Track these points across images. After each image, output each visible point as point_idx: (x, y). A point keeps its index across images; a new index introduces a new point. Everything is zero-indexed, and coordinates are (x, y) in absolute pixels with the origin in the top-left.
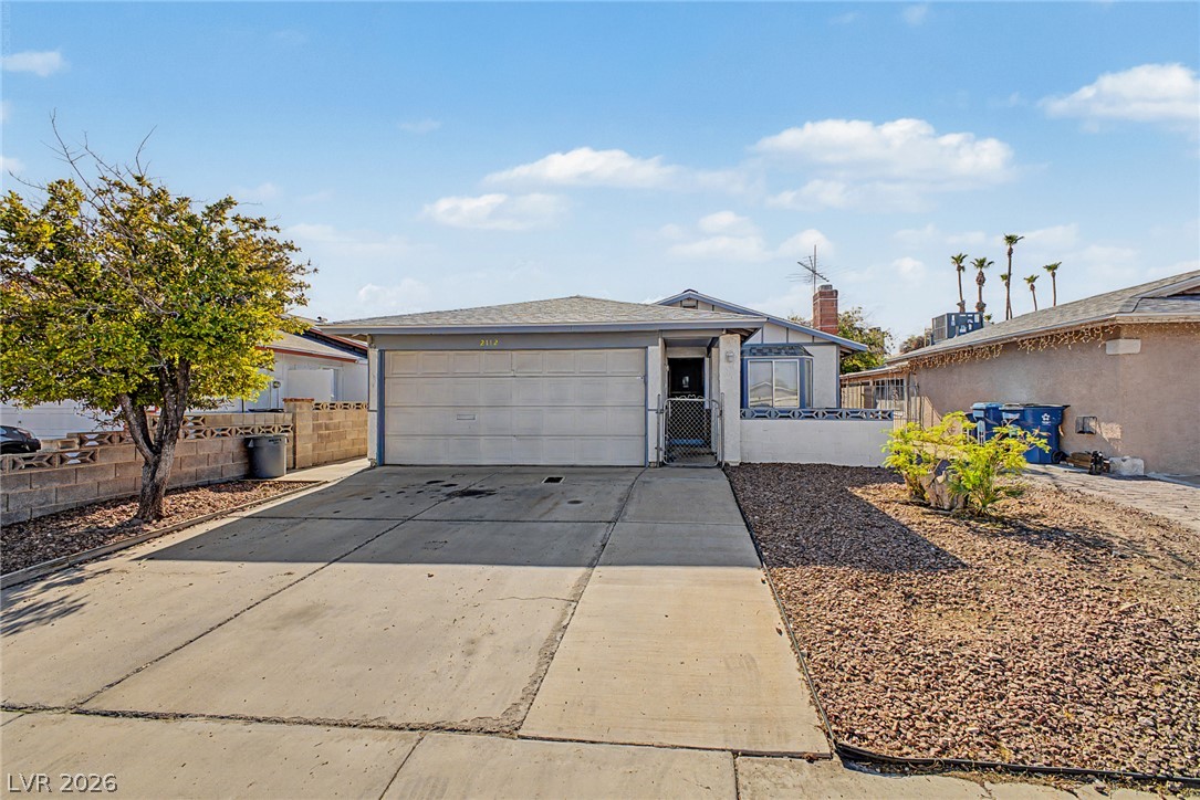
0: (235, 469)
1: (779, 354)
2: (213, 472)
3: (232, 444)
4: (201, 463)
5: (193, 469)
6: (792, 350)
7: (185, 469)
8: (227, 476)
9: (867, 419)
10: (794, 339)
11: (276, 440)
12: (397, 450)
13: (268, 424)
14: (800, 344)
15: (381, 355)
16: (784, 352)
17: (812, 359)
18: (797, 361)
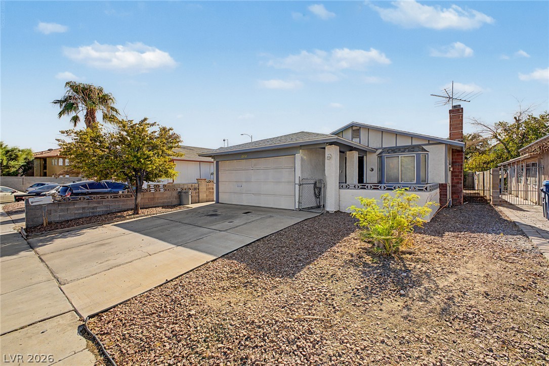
0: (175, 202)
1: (404, 151)
2: (168, 202)
3: (175, 194)
4: (164, 199)
5: (162, 201)
6: (411, 149)
7: (159, 201)
8: (174, 204)
9: (410, 191)
10: (415, 143)
11: (187, 193)
12: (223, 198)
13: (189, 187)
14: (420, 145)
15: (217, 163)
16: (407, 150)
17: (428, 154)
18: (415, 155)
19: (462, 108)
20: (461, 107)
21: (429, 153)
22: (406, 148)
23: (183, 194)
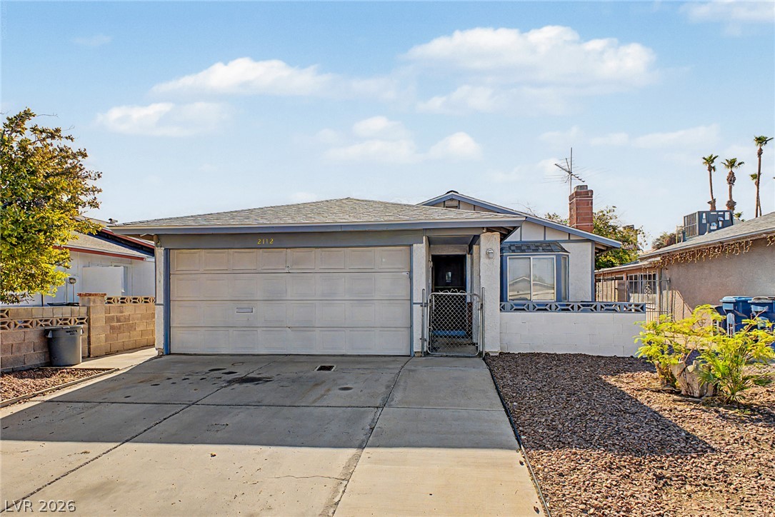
0: (36, 357)
1: (536, 250)
2: (17, 360)
3: (33, 335)
4: (5, 352)
8: (29, 364)
9: (620, 312)
10: (551, 237)
11: (72, 331)
12: (182, 341)
13: (65, 316)
14: (556, 241)
15: (167, 251)
16: (541, 248)
17: (568, 256)
18: (555, 257)
19: (592, 191)
20: (589, 189)
21: (570, 255)
22: (538, 244)
23: (62, 333)
